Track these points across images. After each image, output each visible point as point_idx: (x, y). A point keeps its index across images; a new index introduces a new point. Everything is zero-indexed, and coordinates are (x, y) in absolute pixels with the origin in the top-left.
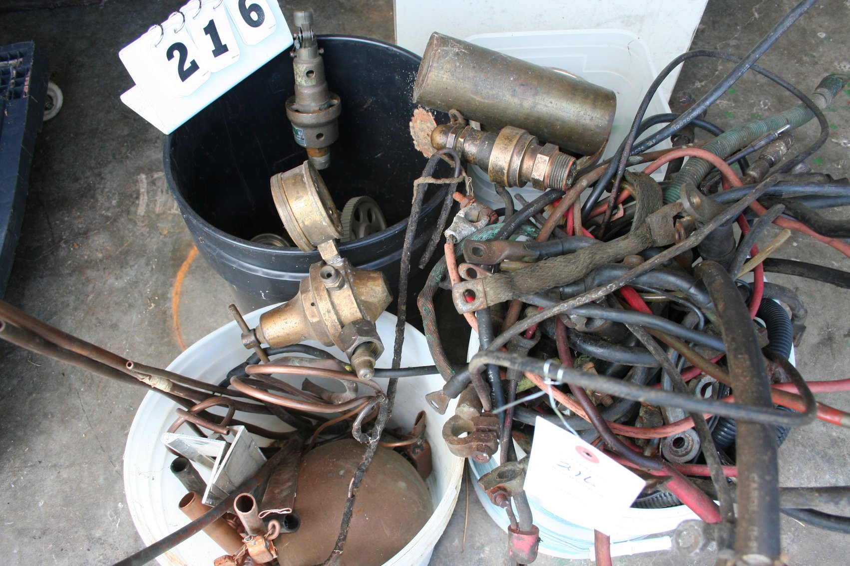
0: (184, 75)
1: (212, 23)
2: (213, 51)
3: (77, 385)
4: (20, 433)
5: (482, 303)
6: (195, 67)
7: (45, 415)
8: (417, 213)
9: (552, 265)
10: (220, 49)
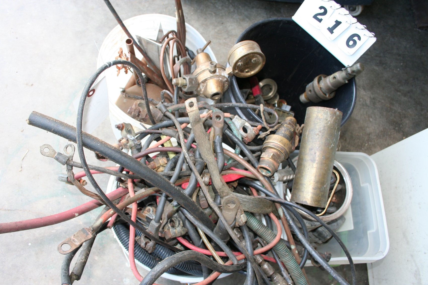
0: (315, 17)
1: (340, 23)
2: (329, 28)
3: (218, 28)
4: (199, 11)
5: (189, 110)
6: (320, 21)
7: (205, 18)
8: (248, 106)
9: (206, 142)
10: (331, 30)
